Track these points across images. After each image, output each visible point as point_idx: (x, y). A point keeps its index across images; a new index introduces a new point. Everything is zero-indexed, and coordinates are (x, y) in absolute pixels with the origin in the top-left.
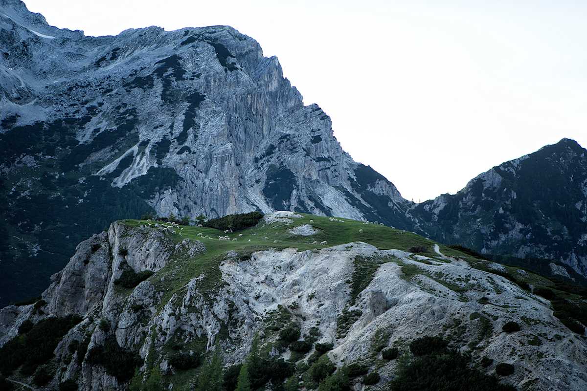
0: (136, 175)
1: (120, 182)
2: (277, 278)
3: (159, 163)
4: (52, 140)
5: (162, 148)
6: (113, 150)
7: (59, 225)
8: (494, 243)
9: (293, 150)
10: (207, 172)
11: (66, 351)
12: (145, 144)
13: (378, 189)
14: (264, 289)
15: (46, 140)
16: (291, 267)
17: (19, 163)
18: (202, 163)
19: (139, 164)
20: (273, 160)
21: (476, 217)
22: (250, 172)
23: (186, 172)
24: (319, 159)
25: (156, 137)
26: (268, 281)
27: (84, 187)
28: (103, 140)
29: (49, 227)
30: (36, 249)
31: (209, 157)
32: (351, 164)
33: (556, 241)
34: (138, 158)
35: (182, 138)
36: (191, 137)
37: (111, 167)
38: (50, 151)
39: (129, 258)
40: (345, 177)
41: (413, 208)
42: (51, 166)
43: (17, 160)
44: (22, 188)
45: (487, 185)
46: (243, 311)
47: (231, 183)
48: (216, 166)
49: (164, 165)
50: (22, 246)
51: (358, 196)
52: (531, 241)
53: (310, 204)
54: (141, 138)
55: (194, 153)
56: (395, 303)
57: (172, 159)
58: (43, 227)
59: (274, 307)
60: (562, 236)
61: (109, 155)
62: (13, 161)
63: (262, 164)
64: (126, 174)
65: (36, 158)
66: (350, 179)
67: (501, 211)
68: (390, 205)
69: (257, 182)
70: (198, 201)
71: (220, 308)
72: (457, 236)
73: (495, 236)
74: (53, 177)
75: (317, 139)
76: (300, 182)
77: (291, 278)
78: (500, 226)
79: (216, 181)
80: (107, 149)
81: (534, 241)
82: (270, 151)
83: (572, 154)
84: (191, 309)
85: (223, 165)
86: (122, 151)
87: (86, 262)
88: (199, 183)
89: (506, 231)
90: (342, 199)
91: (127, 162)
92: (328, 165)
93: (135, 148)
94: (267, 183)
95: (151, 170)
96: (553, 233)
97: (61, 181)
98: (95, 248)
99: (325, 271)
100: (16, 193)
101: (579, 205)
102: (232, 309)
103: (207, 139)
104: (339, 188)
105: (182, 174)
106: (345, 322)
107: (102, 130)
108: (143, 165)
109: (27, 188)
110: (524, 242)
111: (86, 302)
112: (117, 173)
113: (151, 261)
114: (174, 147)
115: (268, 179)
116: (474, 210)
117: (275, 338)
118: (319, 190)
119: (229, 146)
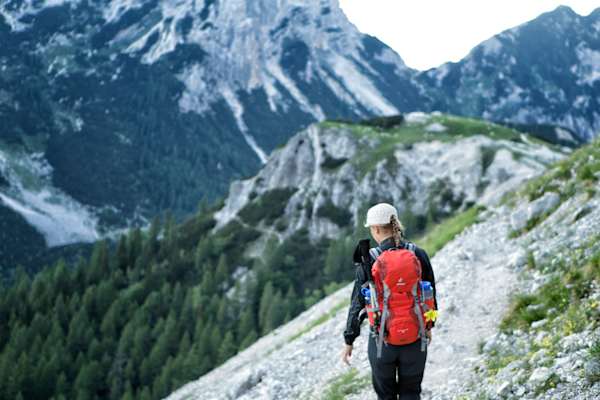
0: (165, 51)
1: (150, 59)
2: (432, 160)
3: (185, 39)
4: (82, 19)
5: (186, 25)
6: (140, 27)
7: (97, 100)
8: (495, 107)
9: (305, 22)
10: (229, 45)
11: (294, 209)
12: (169, 21)
13: (385, 58)
14: (424, 168)
15: (75, 18)
16: (439, 154)
17: (53, 42)
18: (225, 38)
19: (165, 40)
20: (288, 33)
21: (477, 83)
22: (267, 45)
23: (210, 47)
24: (330, 30)
25: (179, 14)
26: (426, 163)
27: (117, 64)
28: (129, 18)
29: (88, 103)
30: (79, 124)
31: (231, 32)
32: (358, 34)
33: (553, 104)
34: (164, 35)
35: (204, 14)
36: (212, 13)
37: (140, 44)
38: (81, 30)
39: (328, 149)
40: (353, 46)
41: (417, 74)
42: (82, 45)
43: (51, 40)
44: (58, 66)
45: (487, 52)
46: (415, 182)
47: (251, 56)
48: (237, 40)
49: (190, 41)
50: (66, 121)
51: (366, 64)
52: (530, 104)
53: (323, 73)
54: (166, 15)
55: (216, 28)
56: (512, 176)
57: (197, 35)
58: (83, 102)
59: (433, 179)
60: (558, 99)
61: (136, 33)
62: (47, 40)
63: (278, 37)
64: (154, 51)
65: (69, 37)
66: (358, 48)
67: (501, 76)
68: (396, 72)
69: (275, 53)
70: (223, 75)
71: (400, 181)
72: (460, 101)
73: (496, 100)
74: (86, 55)
75: (326, 11)
76: (314, 53)
77: (441, 160)
78: (501, 91)
79: (238, 55)
80: (134, 26)
81: (533, 105)
82: (284, 24)
83: (567, 19)
84: (382, 181)
85: (244, 39)
86: (148, 28)
87: (296, 151)
88: (222, 57)
89: (506, 95)
90: (352, 67)
91: (154, 39)
92: (338, 35)
93: (160, 25)
94: (283, 55)
95: (178, 46)
96: (551, 96)
97: (95, 59)
98: (301, 142)
99: (462, 156)
100: (54, 72)
101: (574, 69)
102: (408, 181)
103: (227, 16)
104: (349, 57)
105: (206, 49)
106: (481, 188)
107: (127, 8)
108: (169, 42)
109: (64, 66)
110: (523, 105)
111: (299, 178)
112: (146, 49)
113: (344, 150)
114: (197, 23)
115: (284, 51)
116: (475, 75)
117: (438, 199)
118: (330, 60)
119: (249, 21)
